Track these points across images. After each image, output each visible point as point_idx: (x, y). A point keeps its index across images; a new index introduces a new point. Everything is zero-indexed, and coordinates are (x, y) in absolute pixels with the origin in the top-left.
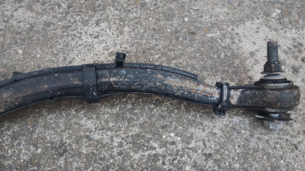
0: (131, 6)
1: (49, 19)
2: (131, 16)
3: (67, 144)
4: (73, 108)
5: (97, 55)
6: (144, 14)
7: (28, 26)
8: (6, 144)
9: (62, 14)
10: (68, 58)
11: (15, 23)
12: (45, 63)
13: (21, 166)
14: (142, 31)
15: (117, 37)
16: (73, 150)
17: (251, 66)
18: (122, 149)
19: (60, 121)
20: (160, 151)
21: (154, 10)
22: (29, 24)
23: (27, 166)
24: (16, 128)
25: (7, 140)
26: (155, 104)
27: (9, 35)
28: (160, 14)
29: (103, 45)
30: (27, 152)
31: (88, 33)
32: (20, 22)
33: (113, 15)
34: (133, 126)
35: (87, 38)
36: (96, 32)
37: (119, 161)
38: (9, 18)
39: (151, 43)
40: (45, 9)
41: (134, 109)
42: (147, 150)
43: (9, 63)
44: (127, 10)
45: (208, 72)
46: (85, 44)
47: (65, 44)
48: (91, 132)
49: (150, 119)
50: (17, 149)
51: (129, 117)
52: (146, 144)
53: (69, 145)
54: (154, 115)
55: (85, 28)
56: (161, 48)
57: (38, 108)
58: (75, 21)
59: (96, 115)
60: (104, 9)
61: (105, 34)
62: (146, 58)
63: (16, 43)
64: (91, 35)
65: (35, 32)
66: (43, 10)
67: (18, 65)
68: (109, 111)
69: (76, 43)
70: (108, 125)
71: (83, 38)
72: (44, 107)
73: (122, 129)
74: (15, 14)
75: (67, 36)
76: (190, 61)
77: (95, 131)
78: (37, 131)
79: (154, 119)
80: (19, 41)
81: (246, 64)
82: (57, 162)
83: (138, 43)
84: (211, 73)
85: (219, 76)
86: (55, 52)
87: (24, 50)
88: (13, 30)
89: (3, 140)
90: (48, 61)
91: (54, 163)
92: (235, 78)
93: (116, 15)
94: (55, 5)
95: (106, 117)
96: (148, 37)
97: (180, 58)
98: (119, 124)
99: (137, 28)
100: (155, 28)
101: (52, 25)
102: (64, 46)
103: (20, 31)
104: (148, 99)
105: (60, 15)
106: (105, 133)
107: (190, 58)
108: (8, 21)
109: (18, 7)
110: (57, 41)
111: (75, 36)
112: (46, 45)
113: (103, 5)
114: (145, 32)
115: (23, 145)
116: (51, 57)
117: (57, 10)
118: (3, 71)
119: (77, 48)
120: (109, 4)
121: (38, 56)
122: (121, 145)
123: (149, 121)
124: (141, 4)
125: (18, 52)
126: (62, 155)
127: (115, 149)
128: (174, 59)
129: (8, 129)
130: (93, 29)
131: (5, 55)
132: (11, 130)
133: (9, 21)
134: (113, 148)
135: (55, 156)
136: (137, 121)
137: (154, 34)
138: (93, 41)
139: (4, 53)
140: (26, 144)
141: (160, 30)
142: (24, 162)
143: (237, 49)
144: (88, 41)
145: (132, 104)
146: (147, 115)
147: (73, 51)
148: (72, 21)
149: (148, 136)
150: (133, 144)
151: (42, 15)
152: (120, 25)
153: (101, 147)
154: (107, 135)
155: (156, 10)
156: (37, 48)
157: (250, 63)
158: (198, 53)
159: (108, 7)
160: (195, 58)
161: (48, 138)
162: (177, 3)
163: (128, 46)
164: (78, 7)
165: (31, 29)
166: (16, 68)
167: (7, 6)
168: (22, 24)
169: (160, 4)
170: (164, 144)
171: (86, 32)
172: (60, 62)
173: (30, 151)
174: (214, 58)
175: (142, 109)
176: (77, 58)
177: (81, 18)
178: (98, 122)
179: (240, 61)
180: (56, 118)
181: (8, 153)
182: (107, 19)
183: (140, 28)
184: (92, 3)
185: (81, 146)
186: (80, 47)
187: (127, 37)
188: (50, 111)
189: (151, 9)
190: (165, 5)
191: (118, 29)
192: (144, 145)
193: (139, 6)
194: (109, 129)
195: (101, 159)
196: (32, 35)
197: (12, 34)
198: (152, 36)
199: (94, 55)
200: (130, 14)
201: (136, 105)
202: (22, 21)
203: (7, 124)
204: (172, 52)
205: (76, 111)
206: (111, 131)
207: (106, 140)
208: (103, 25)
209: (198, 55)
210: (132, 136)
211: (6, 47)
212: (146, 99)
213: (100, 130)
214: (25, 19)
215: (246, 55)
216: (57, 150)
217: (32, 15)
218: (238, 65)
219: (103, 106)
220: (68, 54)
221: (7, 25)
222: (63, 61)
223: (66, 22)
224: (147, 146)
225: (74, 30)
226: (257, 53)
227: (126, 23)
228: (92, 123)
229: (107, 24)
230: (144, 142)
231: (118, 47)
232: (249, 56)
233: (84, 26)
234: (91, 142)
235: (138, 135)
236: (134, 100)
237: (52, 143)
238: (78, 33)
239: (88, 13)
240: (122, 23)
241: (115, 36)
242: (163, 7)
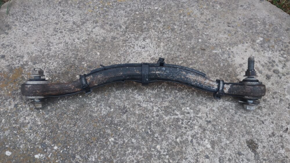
0: (165, 30)
1: (115, 35)
2: (165, 36)
3: (127, 108)
4: (130, 88)
5: (144, 59)
6: (173, 35)
7: (102, 38)
8: (93, 105)
9: (122, 32)
10: (127, 60)
11: (94, 36)
12: (113, 61)
13: (102, 117)
14: (171, 46)
15: (156, 49)
16: (131, 111)
17: (240, 73)
18: (158, 113)
19: (123, 95)
20: (180, 117)
21: (180, 33)
22: (103, 37)
23: (106, 117)
24: (99, 96)
25: (94, 102)
26: (178, 90)
27: (91, 43)
28: (183, 36)
29: (148, 53)
30: (105, 110)
31: (138, 45)
32: (97, 35)
33: (154, 35)
34: (165, 101)
35: (138, 48)
36: (143, 45)
37: (157, 120)
38: (90, 32)
39: (177, 54)
40: (112, 29)
41: (166, 92)
42: (173, 115)
43: (92, 60)
44: (162, 32)
45: (212, 74)
46: (136, 52)
47: (124, 51)
48: (141, 102)
49: (175, 99)
50: (100, 108)
51: (163, 96)
52: (172, 112)
53: (129, 108)
54: (178, 96)
55: (137, 42)
56: (183, 57)
57: (111, 87)
58: (130, 37)
59: (144, 93)
60: (148, 31)
61: (148, 46)
62: (173, 63)
63: (96, 48)
64: (140, 47)
65: (107, 42)
66: (111, 29)
67: (97, 61)
68: (151, 92)
69: (131, 51)
70: (151, 100)
71: (135, 48)
72: (114, 86)
73: (159, 102)
74: (94, 30)
75: (126, 46)
76: (201, 67)
77: (143, 102)
78: (110, 99)
79: (177, 99)
80: (97, 47)
81: (236, 71)
82: (122, 117)
83: (169, 53)
84: (214, 75)
85: (218, 77)
86: (119, 55)
87: (100, 53)
88: (93, 40)
89: (91, 103)
90: (115, 60)
91: (120, 117)
92: (229, 79)
93: (156, 35)
94: (118, 26)
95: (149, 95)
96: (175, 50)
97: (195, 64)
98: (157, 99)
99: (168, 44)
100: (180, 45)
101: (116, 39)
102: (124, 52)
103: (97, 41)
104: (174, 87)
105: (121, 33)
106: (149, 104)
107: (201, 65)
108: (89, 35)
109: (96, 26)
110: (120, 49)
111: (131, 46)
112: (113, 51)
113: (148, 28)
114: (173, 47)
115: (103, 106)
116: (117, 58)
117: (119, 30)
118: (89, 64)
119: (132, 54)
120: (151, 28)
121: (109, 57)
122: (158, 111)
123: (174, 100)
124: (171, 29)
125: (97, 53)
126: (125, 113)
127: (154, 113)
128: (191, 64)
129: (94, 97)
130: (141, 43)
131: (89, 55)
132: (96, 97)
133: (91, 34)
134: (153, 112)
135: (121, 114)
136: (167, 99)
137: (179, 48)
138: (141, 51)
139: (89, 54)
140: (105, 106)
141: (183, 46)
142: (104, 115)
143: (231, 62)
144: (138, 50)
145: (164, 89)
146: (174, 96)
147: (130, 55)
148: (129, 37)
149: (174, 108)
150: (165, 111)
151: (110, 32)
152: (158, 41)
153: (146, 111)
154: (150, 105)
155: (181, 33)
156: (108, 52)
157: (239, 71)
158: (206, 62)
159: (151, 30)
160: (204, 65)
161: (117, 103)
162: (194, 30)
163: (163, 55)
164: (132, 28)
165: (104, 40)
166: (96, 63)
167: (88, 25)
168: (98, 37)
169: (184, 30)
170: (183, 113)
171: (137, 45)
172: (122, 61)
173: (107, 109)
174: (216, 66)
175: (170, 93)
176: (132, 59)
177: (134, 35)
178: (145, 97)
179: (233, 69)
180: (121, 93)
181: (95, 110)
182: (150, 37)
183: (170, 44)
184: (140, 26)
185: (135, 110)
186: (133, 53)
187: (162, 49)
188: (117, 89)
189: (178, 32)
190: (186, 30)
191: (156, 44)
192: (171, 112)
193: (170, 30)
194: (151, 102)
195: (147, 117)
196: (105, 44)
197: (93, 43)
198: (178, 49)
199: (142, 59)
200: (164, 35)
201: (167, 90)
202: (98, 35)
203: (94, 94)
204: (190, 61)
205: (132, 90)
206: (152, 103)
207: (149, 108)
208: (148, 41)
209: (206, 63)
210: (164, 107)
211: (90, 50)
212: (173, 87)
213: (146, 102)
214: (100, 34)
215: (237, 65)
216: (122, 110)
217: (104, 32)
218: (231, 71)
219: (148, 89)
220: (127, 57)
221: (90, 37)
222: (124, 61)
223: (125, 37)
224: (173, 113)
225: (130, 43)
226: (244, 65)
227: (162, 40)
228: (141, 98)
229: (150, 40)
230: (171, 111)
231: (157, 55)
232: (239, 66)
233: (136, 41)
234: (141, 108)
235: (168, 107)
236: (166, 87)
237: (119, 106)
238: (132, 44)
239: (138, 33)
240: (159, 40)
241: (154, 48)
242: (185, 32)
